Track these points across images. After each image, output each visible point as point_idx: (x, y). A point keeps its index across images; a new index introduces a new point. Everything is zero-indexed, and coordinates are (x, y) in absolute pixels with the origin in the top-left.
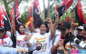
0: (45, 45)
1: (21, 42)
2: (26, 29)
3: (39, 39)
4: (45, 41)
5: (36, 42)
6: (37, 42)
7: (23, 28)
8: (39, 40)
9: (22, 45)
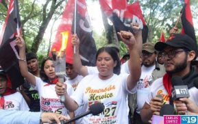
0: (113, 106)
1: (52, 104)
2: (59, 63)
3: (96, 91)
4: (111, 95)
5: (89, 98)
6: (92, 97)
7: (52, 66)
8: (97, 94)
9: (54, 110)
